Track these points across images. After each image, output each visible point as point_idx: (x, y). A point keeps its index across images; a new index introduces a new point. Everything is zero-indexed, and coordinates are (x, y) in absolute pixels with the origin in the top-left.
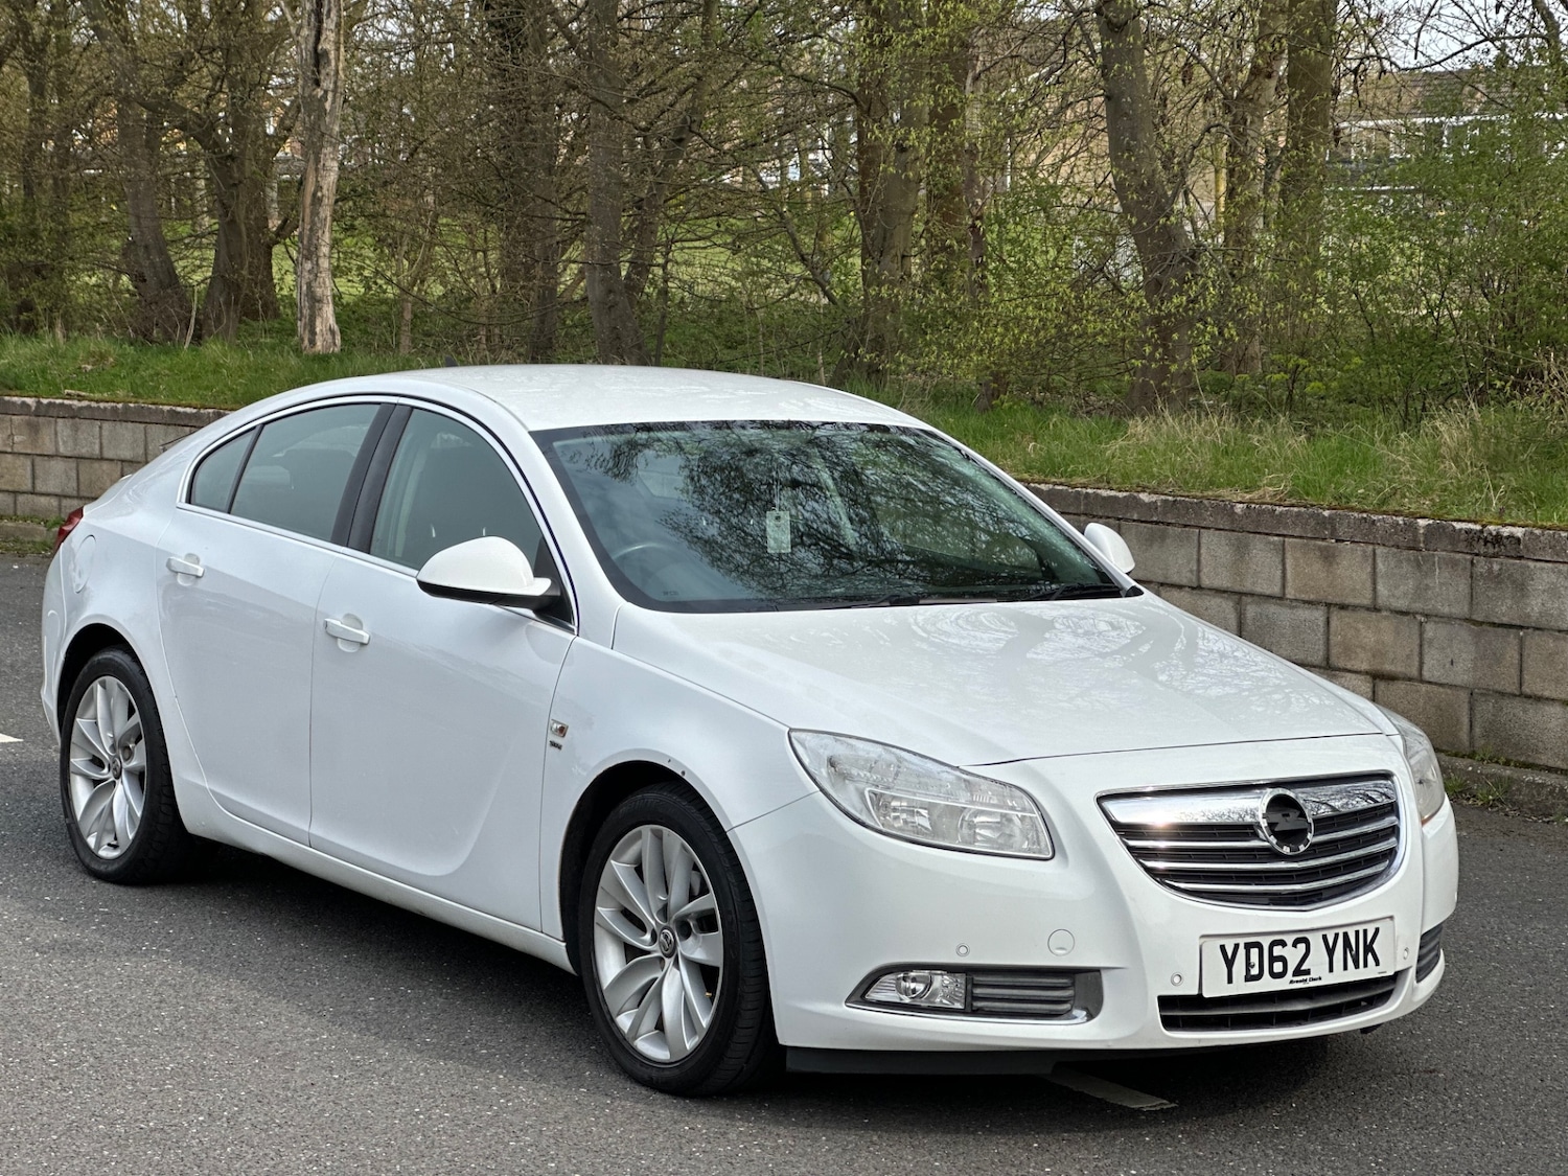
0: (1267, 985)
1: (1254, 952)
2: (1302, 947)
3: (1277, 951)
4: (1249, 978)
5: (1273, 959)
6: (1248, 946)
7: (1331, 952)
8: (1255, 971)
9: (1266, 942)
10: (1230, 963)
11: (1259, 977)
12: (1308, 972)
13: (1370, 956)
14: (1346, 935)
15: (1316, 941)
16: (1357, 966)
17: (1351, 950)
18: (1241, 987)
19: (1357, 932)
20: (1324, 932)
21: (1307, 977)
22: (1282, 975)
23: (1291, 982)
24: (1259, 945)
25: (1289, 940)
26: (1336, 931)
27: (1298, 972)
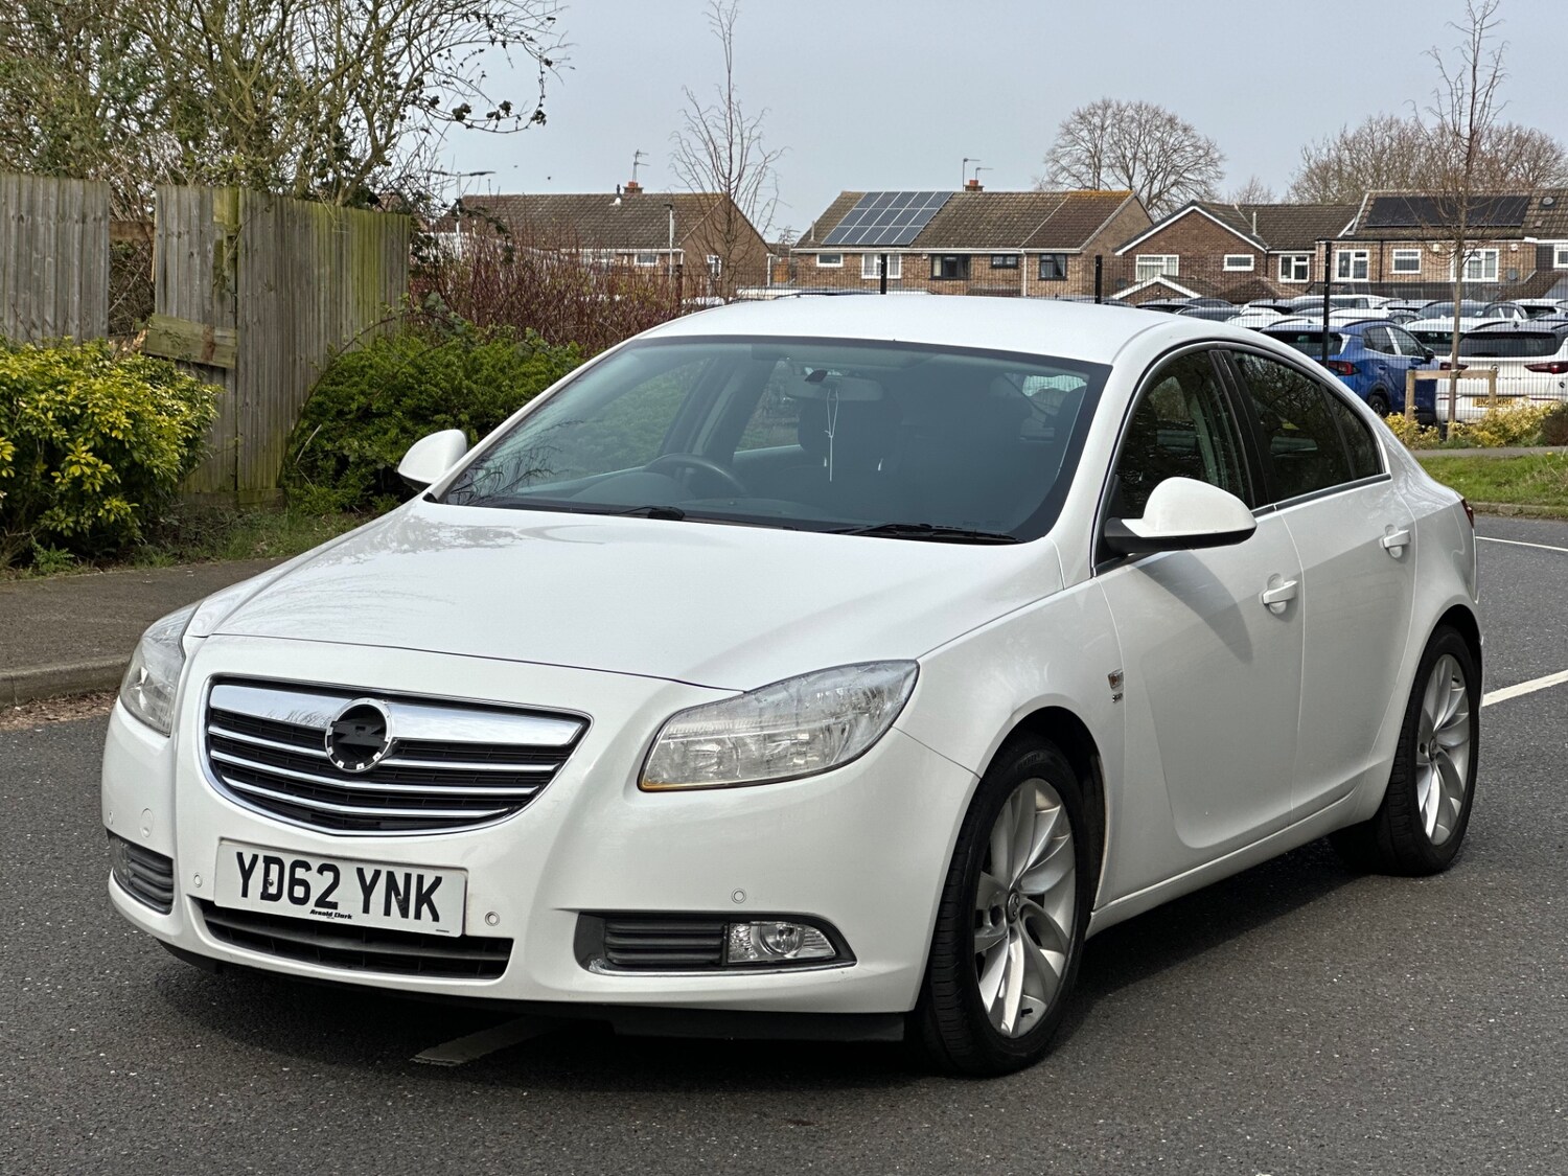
0: (284, 908)
1: (274, 868)
2: (329, 876)
3: (300, 873)
4: (265, 896)
5: (294, 882)
6: (268, 861)
7: (367, 890)
8: (273, 890)
9: (288, 860)
10: (246, 874)
11: (276, 897)
12: (334, 906)
13: (425, 908)
14: (391, 875)
15: (348, 874)
16: (405, 914)
17: (397, 893)
18: (254, 904)
19: (408, 877)
20: (360, 865)
21: (334, 911)
22: (303, 901)
23: (313, 912)
24: (279, 862)
25: (315, 864)
26: (378, 867)
27: (321, 902)
